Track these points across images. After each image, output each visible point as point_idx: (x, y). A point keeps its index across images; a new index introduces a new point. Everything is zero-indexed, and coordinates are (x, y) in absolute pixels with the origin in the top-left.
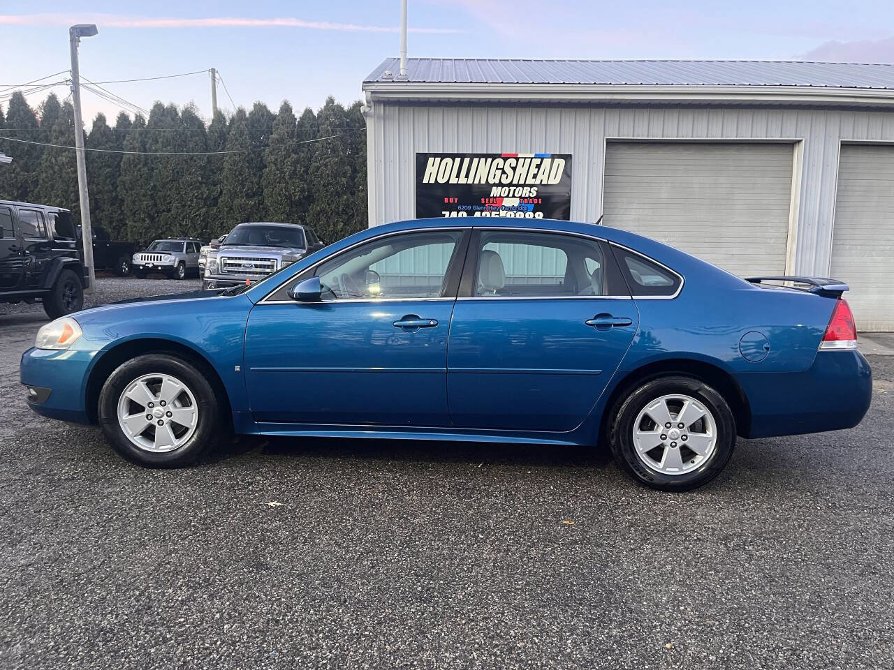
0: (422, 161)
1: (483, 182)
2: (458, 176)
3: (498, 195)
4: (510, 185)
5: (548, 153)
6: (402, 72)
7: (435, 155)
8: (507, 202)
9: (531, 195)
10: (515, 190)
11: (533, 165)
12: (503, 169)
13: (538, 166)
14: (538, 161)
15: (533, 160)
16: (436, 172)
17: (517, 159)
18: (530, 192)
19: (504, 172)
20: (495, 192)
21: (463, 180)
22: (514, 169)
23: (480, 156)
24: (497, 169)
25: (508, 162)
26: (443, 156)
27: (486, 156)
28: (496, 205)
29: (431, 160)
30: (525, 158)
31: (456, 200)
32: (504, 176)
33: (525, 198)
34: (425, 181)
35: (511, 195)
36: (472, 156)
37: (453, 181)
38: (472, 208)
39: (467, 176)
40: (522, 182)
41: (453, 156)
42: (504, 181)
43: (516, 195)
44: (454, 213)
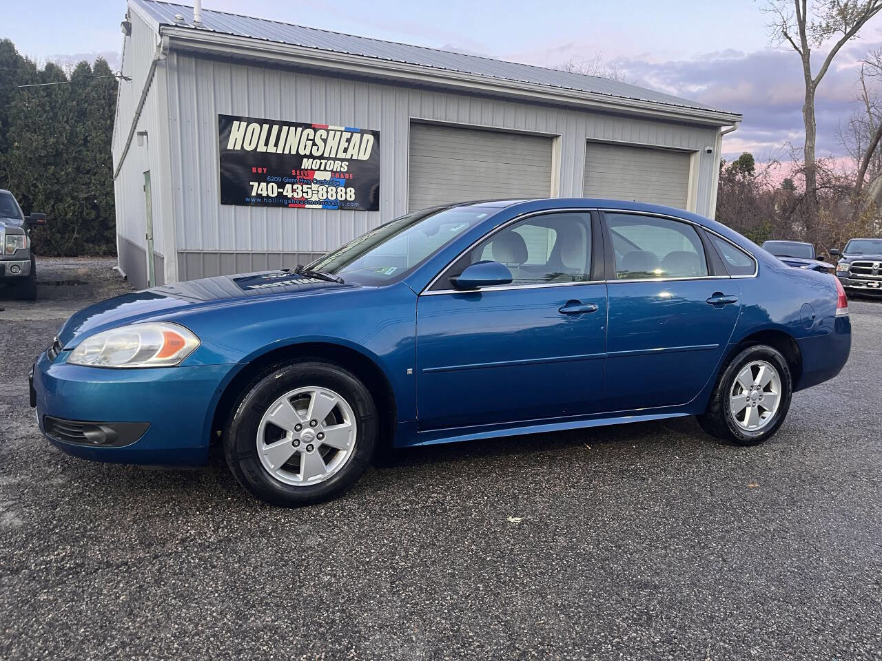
0: (225, 122)
1: (293, 152)
2: (266, 144)
3: (309, 168)
4: (321, 157)
5: (357, 127)
6: (196, 18)
7: (241, 119)
8: (319, 176)
9: (342, 170)
10: (326, 163)
11: (344, 139)
12: (313, 140)
13: (349, 140)
14: (348, 135)
15: (344, 133)
16: (243, 138)
17: (328, 131)
18: (341, 166)
19: (314, 144)
20: (306, 164)
21: (271, 149)
22: (325, 141)
23: (290, 124)
24: (308, 140)
25: (319, 133)
26: (250, 121)
27: (296, 125)
28: (307, 178)
29: (236, 124)
30: (336, 131)
31: (265, 170)
32: (315, 148)
33: (336, 172)
34: (230, 147)
35: (322, 168)
36: (282, 124)
37: (262, 149)
38: (282, 180)
39: (276, 145)
40: (333, 155)
41: (261, 122)
42: (315, 153)
43: (327, 168)
44: (263, 185)
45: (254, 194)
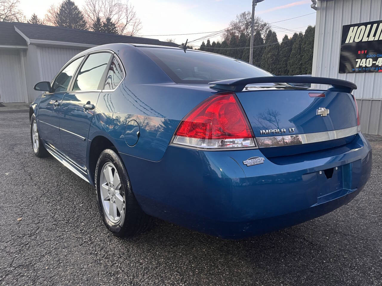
0: (346, 30)
2: (368, 36)
7: (354, 25)
21: (371, 38)
26: (359, 25)
29: (352, 28)
31: (366, 51)
36: (379, 22)
37: (365, 39)
38: (376, 56)
39: (374, 36)
41: (366, 24)
44: (364, 60)
45: (358, 66)
